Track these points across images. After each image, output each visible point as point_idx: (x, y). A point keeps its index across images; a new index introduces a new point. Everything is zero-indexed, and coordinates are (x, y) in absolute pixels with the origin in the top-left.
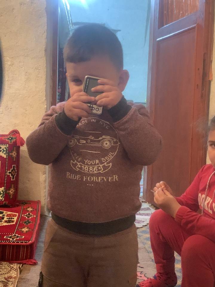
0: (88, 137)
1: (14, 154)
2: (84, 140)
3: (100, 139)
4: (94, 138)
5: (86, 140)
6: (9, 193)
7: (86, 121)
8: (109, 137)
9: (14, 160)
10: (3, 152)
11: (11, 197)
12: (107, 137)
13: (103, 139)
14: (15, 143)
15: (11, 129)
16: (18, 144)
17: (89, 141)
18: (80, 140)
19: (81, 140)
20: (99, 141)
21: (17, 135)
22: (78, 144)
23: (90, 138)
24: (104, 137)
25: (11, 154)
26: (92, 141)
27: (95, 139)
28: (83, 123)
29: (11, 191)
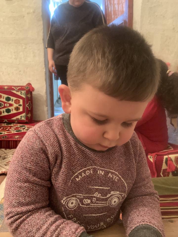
0: (93, 194)
1: (29, 96)
2: (89, 199)
3: (108, 196)
4: (100, 195)
5: (90, 198)
6: (28, 116)
7: (91, 172)
8: (118, 193)
9: (30, 99)
10: (23, 95)
11: (29, 118)
12: (116, 193)
13: (111, 196)
14: (29, 90)
15: (27, 83)
16: (31, 90)
17: (94, 200)
18: (83, 199)
19: (85, 200)
20: (106, 200)
21: (30, 86)
22: (80, 205)
23: (96, 196)
24: (112, 193)
25: (27, 96)
26: (98, 199)
27: (101, 197)
28: (87, 174)
29: (29, 115)
